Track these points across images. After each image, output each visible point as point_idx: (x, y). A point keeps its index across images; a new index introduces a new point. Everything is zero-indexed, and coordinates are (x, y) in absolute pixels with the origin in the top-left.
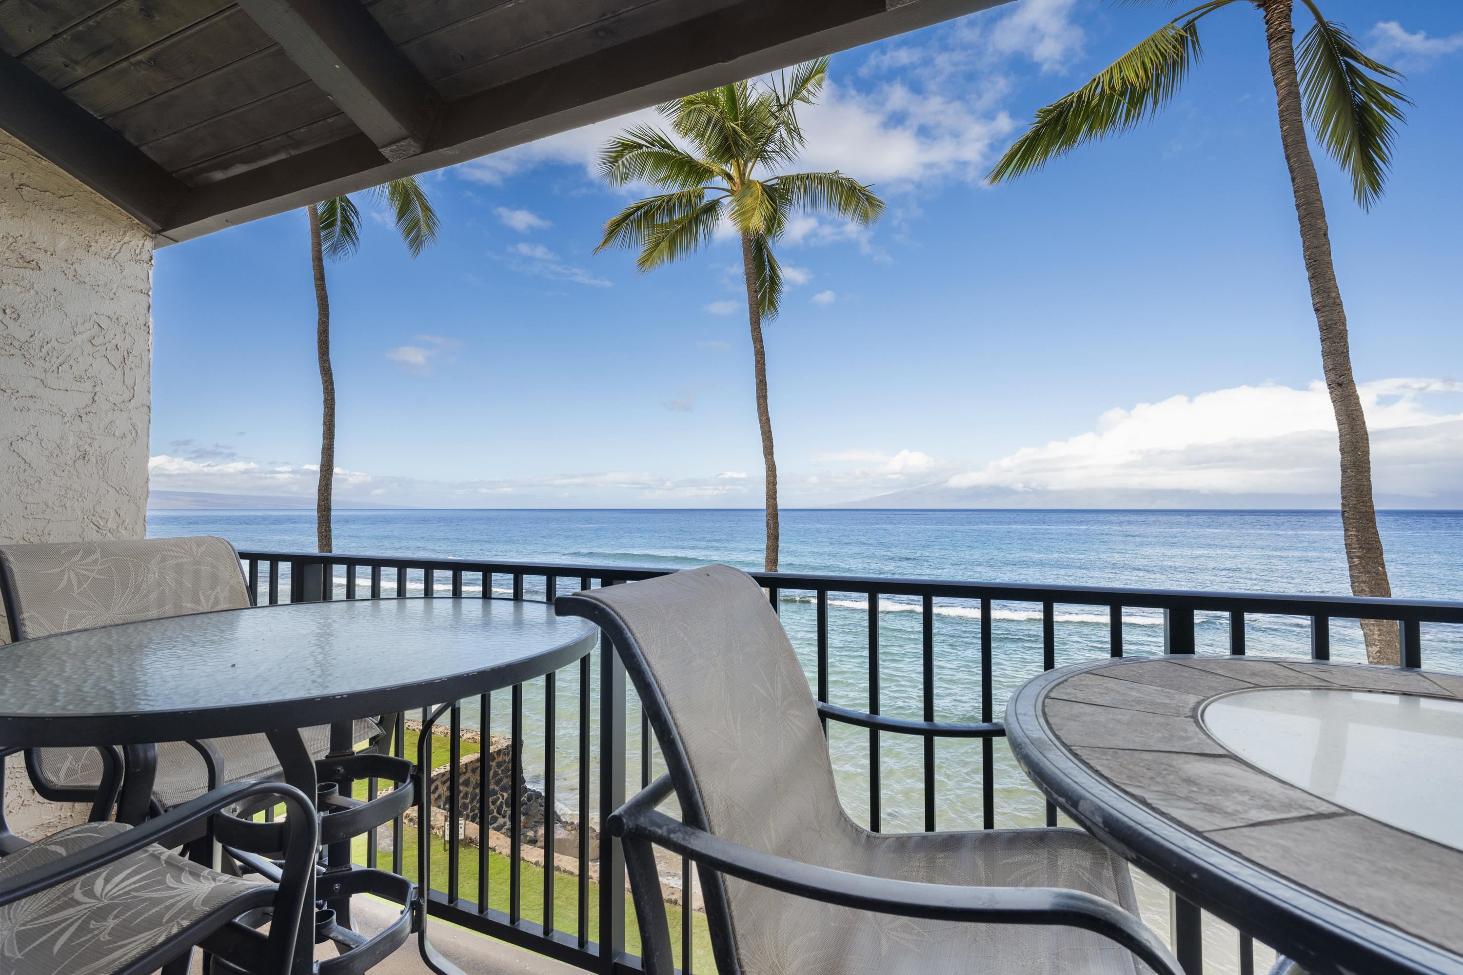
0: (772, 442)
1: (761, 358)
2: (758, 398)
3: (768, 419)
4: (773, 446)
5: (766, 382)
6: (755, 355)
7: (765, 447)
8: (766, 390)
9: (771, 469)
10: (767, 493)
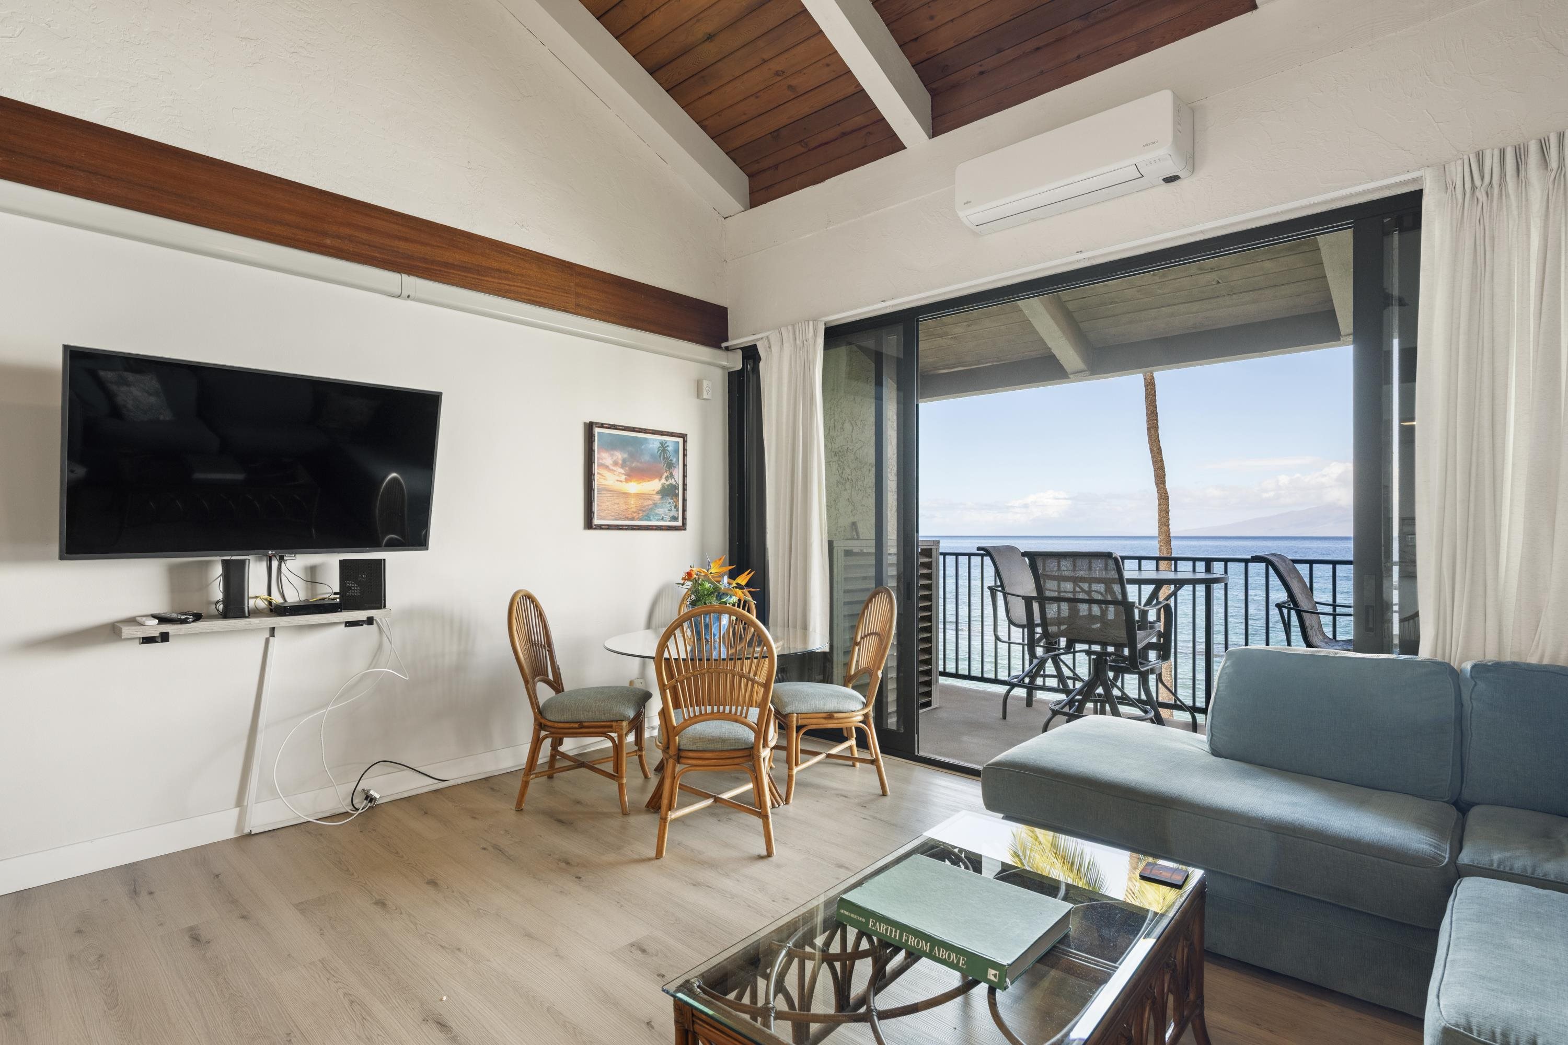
0: (1164, 471)
1: (1152, 389)
2: (1149, 429)
3: (1160, 449)
4: (1165, 475)
5: (1157, 413)
6: (1145, 386)
7: (1156, 476)
8: (1157, 420)
9: (1163, 497)
10: (1159, 520)
